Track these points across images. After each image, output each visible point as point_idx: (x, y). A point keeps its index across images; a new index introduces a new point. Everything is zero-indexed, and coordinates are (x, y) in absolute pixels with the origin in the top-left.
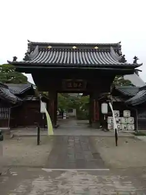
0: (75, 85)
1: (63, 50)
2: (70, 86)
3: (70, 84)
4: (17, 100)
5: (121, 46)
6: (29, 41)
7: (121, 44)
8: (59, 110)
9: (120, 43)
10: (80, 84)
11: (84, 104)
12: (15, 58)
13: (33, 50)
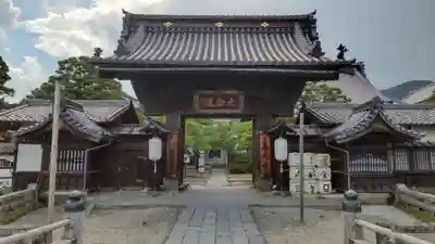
0: (221, 103)
1: (202, 30)
2: (210, 104)
3: (211, 101)
4: (103, 134)
5: (315, 21)
6: (124, 12)
7: (315, 16)
8: (189, 153)
9: (314, 13)
10: (232, 100)
11: (243, 139)
12: (98, 51)
13: (134, 32)
